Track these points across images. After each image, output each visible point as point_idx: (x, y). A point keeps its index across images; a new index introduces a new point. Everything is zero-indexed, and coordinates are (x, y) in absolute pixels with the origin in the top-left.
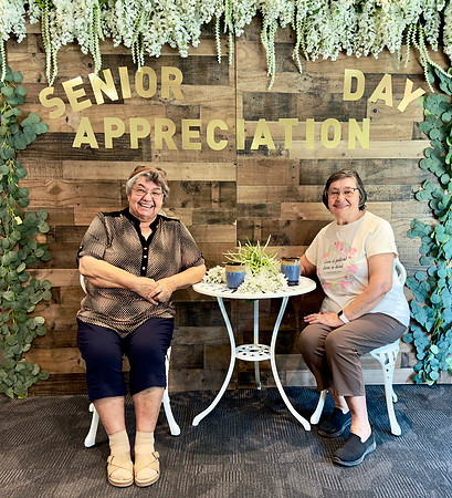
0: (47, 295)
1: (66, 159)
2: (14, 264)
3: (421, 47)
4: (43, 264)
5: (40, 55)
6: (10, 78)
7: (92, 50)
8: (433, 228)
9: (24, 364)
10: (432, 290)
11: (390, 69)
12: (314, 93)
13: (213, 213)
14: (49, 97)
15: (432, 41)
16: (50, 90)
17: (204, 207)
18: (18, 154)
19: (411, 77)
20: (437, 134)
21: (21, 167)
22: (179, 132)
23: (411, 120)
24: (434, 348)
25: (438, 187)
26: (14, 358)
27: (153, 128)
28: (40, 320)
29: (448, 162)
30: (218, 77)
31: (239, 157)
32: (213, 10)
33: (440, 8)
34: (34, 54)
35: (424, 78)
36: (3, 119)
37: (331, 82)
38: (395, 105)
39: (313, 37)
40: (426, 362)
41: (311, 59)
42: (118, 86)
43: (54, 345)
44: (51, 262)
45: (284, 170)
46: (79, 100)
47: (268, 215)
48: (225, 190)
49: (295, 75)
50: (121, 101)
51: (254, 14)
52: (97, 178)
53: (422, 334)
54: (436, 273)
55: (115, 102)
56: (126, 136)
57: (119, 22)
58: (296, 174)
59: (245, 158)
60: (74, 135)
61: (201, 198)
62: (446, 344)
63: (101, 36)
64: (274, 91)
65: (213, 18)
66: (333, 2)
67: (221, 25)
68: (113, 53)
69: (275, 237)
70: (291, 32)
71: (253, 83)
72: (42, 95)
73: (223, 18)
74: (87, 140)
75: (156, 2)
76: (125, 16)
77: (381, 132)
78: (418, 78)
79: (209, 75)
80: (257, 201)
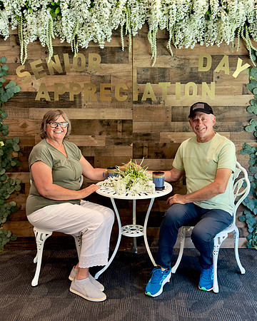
0: (18, 188)
1: (31, 107)
3: (247, 39)
4: (16, 170)
5: (17, 47)
9: (2, 230)
11: (228, 52)
12: (180, 67)
13: (118, 139)
14: (22, 71)
15: (253, 35)
16: (22, 67)
17: (112, 135)
18: (2, 104)
19: (241, 57)
21: (4, 112)
22: (98, 91)
23: (242, 82)
27: (83, 89)
30: (122, 59)
31: (134, 105)
32: (119, 22)
34: (13, 46)
35: (249, 57)
37: (190, 61)
38: (231, 74)
39: (180, 36)
40: (254, 234)
41: (178, 48)
42: (63, 64)
44: (20, 168)
45: (162, 112)
46: (40, 73)
47: (152, 140)
48: (125, 125)
49: (169, 57)
50: (64, 73)
51: (143, 23)
53: (251, 216)
55: (61, 74)
56: (67, 94)
57: (64, 29)
58: (170, 115)
59: (138, 106)
60: (36, 93)
61: (111, 130)
64: (156, 66)
65: (120, 26)
66: (191, 15)
67: (124, 30)
68: (60, 45)
69: (157, 153)
70: (166, 32)
71: (142, 62)
72: (18, 70)
73: (125, 26)
74: (43, 96)
75: (85, 18)
76: (67, 26)
77: (222, 90)
78: (246, 57)
79: (117, 58)
80: (145, 132)
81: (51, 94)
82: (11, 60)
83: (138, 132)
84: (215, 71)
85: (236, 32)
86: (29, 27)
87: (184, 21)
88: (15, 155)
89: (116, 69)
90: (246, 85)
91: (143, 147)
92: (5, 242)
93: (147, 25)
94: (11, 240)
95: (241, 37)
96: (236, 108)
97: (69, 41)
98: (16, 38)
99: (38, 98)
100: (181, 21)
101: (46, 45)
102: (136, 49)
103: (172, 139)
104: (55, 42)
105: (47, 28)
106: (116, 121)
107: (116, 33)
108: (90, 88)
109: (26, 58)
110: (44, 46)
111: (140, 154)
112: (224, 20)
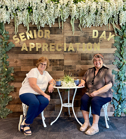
0: (13, 90)
1: (19, 54)
2: (4, 81)
3: (113, 24)
4: (12, 81)
5: (14, 27)
6: (6, 33)
7: (27, 26)
8: (118, 72)
9: (6, 109)
10: (119, 89)
11: (105, 29)
12: (85, 36)
13: (58, 68)
14: (15, 38)
15: (116, 22)
16: (16, 36)
17: (55, 66)
18: (7, 52)
19: (111, 31)
20: (118, 47)
21: (7, 56)
22: (49, 46)
23: (111, 43)
24: (120, 106)
25: (119, 61)
26: (3, 107)
27: (42, 46)
28: (11, 96)
29: (121, 54)
30: (59, 32)
31: (65, 53)
32: (58, 15)
33: (118, 13)
34: (12, 27)
35: (114, 32)
36: (3, 43)
37: (89, 33)
38: (107, 39)
39: (84, 21)
40: (117, 110)
41: (84, 27)
42: (33, 35)
43: (14, 104)
44: (14, 81)
45: (77, 56)
46: (23, 38)
47: (72, 68)
48: (61, 62)
49: (80, 32)
50: (34, 39)
51: (69, 16)
52: (27, 58)
53: (116, 102)
54: (119, 84)
55: (32, 39)
56: (35, 48)
57: (34, 18)
58: (80, 57)
59: (66, 53)
60: (21, 47)
61: (54, 64)
62: (123, 105)
63: (29, 22)
64: (74, 36)
66: (89, 13)
68: (32, 26)
69: (74, 74)
70: (79, 20)
71: (68, 34)
73: (60, 17)
77: (103, 46)
79: (57, 32)
81: (28, 48)
82: (11, 33)
83: (67, 65)
84: (100, 38)
86: (19, 18)
87: (86, 15)
88: (12, 75)
89: (57, 37)
90: (113, 44)
92: (7, 114)
94: (10, 113)
96: (109, 54)
97: (36, 24)
98: (13, 23)
102: (65, 28)
103: (81, 68)
106: (57, 60)
109: (17, 32)
110: (25, 26)
111: (67, 74)
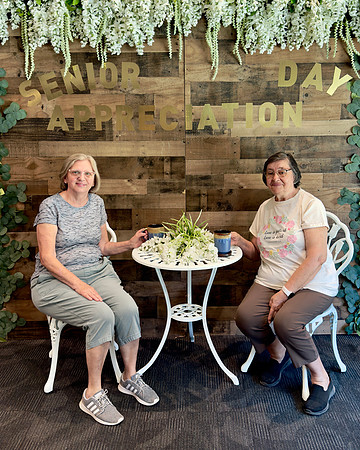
0: (26, 254)
1: (41, 140)
3: (348, 40)
4: (22, 228)
5: (19, 54)
7: (63, 50)
9: (5, 312)
11: (321, 59)
12: (253, 81)
13: (165, 183)
14: (28, 89)
15: (356, 34)
16: (28, 83)
17: (157, 178)
18: (1, 136)
19: (339, 65)
21: (4, 147)
22: (136, 116)
23: (340, 102)
27: (114, 113)
30: (170, 70)
31: (187, 136)
32: (164, 16)
34: (15, 54)
35: (349, 65)
37: (267, 72)
38: (325, 90)
39: (251, 35)
40: (356, 315)
41: (249, 53)
44: (29, 227)
45: (227, 146)
46: (53, 91)
47: (213, 185)
48: (175, 164)
49: (236, 66)
50: (87, 91)
51: (199, 18)
55: (83, 92)
56: (92, 120)
57: (85, 28)
59: (192, 136)
60: (48, 120)
61: (155, 171)
64: (218, 80)
65: (165, 22)
66: (268, 5)
67: (172, 27)
68: (81, 51)
69: (219, 204)
70: (232, 30)
71: (199, 75)
72: (22, 88)
73: (173, 22)
74: (59, 124)
75: (116, 10)
76: (90, 22)
77: (312, 113)
78: (346, 65)
79: (162, 69)
80: (203, 173)
81: (70, 121)
82: (12, 73)
83: (193, 174)
84: (302, 86)
85: (332, 29)
86: (36, 25)
87: (258, 13)
88: (21, 207)
89: (161, 84)
90: (346, 106)
91: (199, 195)
92: (9, 329)
93: (204, 20)
94: (17, 326)
95: (339, 37)
96: (332, 139)
97: (93, 45)
98: (18, 41)
99: (50, 127)
100: (253, 13)
101: (61, 52)
102: (189, 56)
103: (241, 184)
104: (74, 47)
105: (62, 26)
106: (162, 159)
107: (160, 33)
108: (124, 112)
109: (33, 70)
110: (58, 52)
111: (196, 204)
112: (315, 12)
